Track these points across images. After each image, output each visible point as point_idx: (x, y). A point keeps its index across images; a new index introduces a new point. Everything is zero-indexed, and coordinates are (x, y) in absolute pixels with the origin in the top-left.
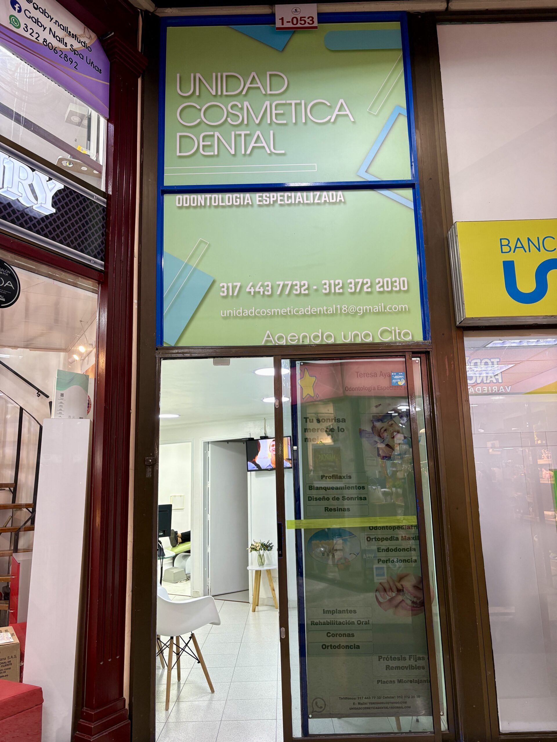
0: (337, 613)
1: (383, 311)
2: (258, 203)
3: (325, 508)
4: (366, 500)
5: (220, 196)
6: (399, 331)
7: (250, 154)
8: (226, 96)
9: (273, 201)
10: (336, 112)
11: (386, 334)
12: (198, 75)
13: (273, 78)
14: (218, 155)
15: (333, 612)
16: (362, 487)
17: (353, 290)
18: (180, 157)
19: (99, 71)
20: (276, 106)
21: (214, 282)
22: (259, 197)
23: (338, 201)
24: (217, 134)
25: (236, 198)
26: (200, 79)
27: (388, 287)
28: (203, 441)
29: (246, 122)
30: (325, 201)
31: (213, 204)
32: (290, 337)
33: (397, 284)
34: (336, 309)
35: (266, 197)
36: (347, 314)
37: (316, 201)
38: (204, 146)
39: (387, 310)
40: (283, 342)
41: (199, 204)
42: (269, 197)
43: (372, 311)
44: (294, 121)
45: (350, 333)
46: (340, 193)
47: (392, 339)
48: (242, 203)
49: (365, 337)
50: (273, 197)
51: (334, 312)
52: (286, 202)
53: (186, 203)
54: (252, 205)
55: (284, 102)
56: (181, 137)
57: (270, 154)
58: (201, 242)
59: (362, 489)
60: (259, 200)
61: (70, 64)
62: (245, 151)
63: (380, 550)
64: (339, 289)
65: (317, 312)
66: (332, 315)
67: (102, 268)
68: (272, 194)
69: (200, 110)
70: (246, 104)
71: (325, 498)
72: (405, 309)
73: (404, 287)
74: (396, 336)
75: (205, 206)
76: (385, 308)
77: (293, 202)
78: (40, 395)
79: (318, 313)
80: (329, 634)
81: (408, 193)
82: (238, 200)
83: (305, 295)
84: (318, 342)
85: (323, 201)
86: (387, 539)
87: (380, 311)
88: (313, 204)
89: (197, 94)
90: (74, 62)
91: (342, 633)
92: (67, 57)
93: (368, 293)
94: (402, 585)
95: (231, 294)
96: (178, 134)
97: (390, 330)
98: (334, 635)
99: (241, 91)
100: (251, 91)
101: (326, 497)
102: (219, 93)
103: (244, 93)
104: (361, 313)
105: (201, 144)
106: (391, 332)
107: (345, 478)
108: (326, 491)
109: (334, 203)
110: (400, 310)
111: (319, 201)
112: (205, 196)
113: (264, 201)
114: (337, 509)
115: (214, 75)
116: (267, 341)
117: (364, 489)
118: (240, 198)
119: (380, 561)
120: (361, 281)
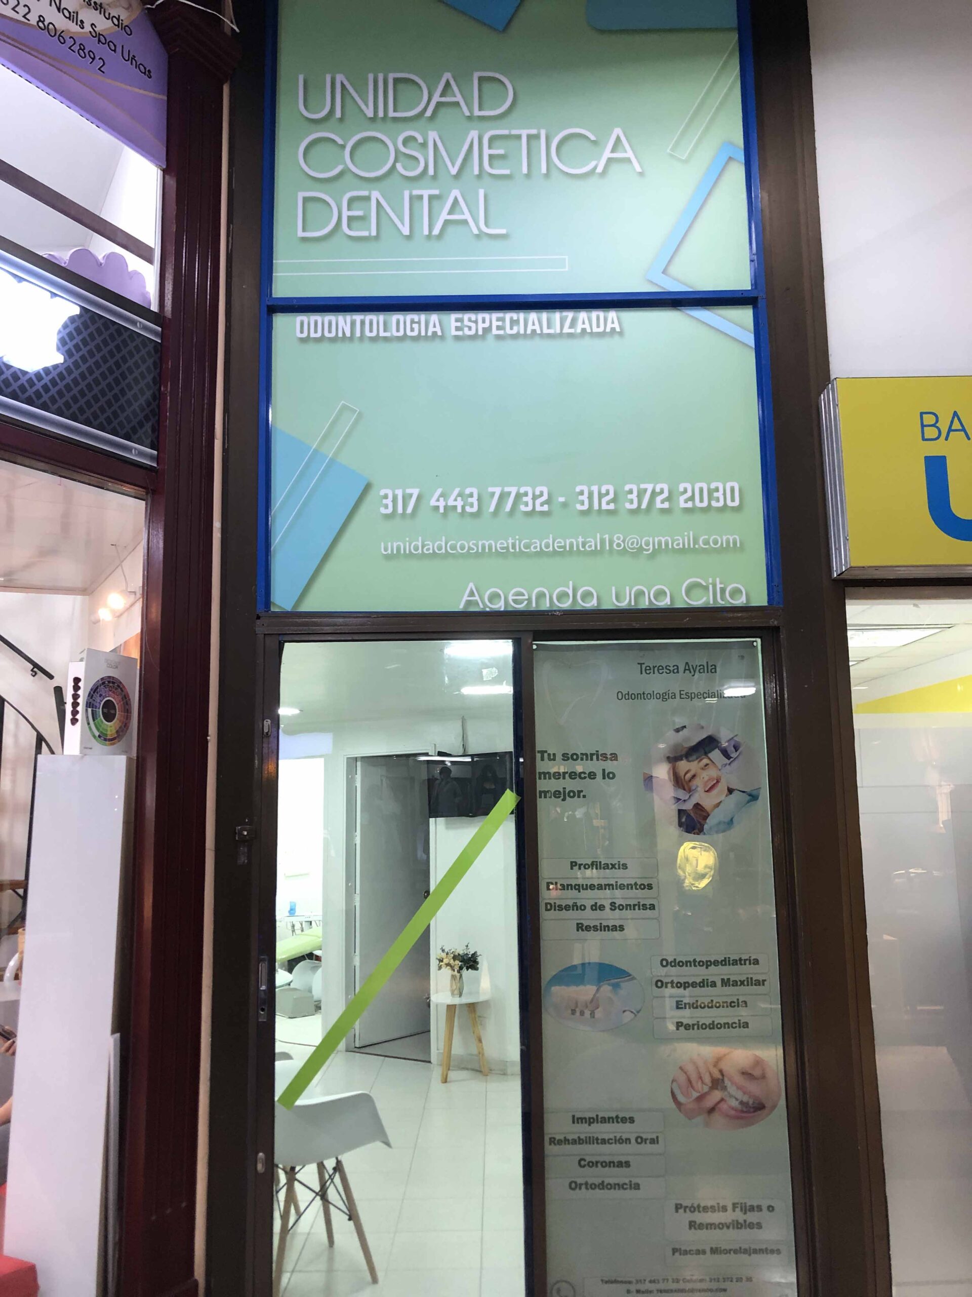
0: (597, 1123)
1: (692, 546)
2: (454, 333)
3: (578, 924)
4: (654, 909)
5: (381, 317)
6: (722, 586)
7: (440, 236)
8: (395, 119)
9: (484, 329)
10: (607, 154)
11: (696, 592)
12: (340, 78)
13: (487, 87)
14: (377, 237)
15: (591, 1121)
16: (648, 885)
17: (635, 506)
18: (304, 239)
19: (147, 73)
20: (492, 139)
21: (368, 487)
22: (457, 320)
23: (608, 330)
24: (375, 195)
25: (412, 322)
26: (343, 85)
27: (701, 501)
28: (346, 757)
29: (431, 171)
30: (584, 330)
31: (368, 334)
32: (513, 595)
33: (719, 495)
34: (603, 542)
35: (470, 320)
36: (624, 552)
37: (566, 330)
38: (350, 219)
39: (699, 545)
40: (500, 606)
41: (340, 335)
42: (476, 322)
43: (670, 547)
44: (525, 170)
45: (628, 588)
46: (612, 314)
47: (709, 601)
48: (423, 334)
49: (655, 598)
50: (484, 321)
51: (599, 548)
52: (509, 331)
53: (316, 332)
54: (442, 337)
55: (506, 132)
56: (306, 200)
57: (478, 237)
58: (345, 407)
59: (648, 889)
60: (456, 327)
61: (91, 63)
62: (430, 230)
63: (682, 1005)
64: (608, 503)
65: (564, 547)
66: (594, 553)
67: (153, 462)
68: (481, 315)
69: (343, 147)
70: (433, 135)
71: (577, 906)
72: (735, 543)
73: (733, 500)
74: (716, 596)
75: (351, 338)
76: (696, 541)
77: (522, 332)
78: (36, 674)
79: (568, 549)
80: (583, 1163)
81: (745, 315)
82: (415, 326)
83: (542, 513)
84: (566, 605)
85: (579, 330)
86: (694, 985)
87: (686, 547)
88: (561, 335)
89: (338, 114)
90: (97, 58)
91: (608, 1159)
92: (84, 49)
93: (663, 511)
94: (721, 1071)
95: (400, 510)
96: (301, 195)
97: (704, 584)
98: (592, 1164)
99: (421, 111)
100: (443, 111)
101: (579, 905)
102: (381, 114)
103: (429, 113)
104: (648, 550)
105: (346, 213)
106: (706, 588)
107: (616, 869)
108: (579, 892)
109: (602, 335)
110: (724, 546)
111: (572, 331)
112: (351, 317)
113: (466, 329)
114: (601, 927)
115: (371, 77)
116: (469, 603)
117: (652, 888)
118: (419, 323)
119: (681, 1026)
120: (650, 487)
